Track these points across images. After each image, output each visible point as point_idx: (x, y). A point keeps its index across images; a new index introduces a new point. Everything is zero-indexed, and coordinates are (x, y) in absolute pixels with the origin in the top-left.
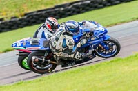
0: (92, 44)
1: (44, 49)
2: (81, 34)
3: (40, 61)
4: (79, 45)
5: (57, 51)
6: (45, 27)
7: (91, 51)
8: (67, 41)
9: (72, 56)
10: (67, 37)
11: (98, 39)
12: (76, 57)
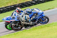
0: (37, 18)
1: (17, 20)
2: (32, 14)
3: (16, 26)
4: (32, 19)
5: (23, 21)
6: (16, 11)
7: (37, 21)
8: (27, 17)
9: (29, 23)
10: (27, 16)
11: (40, 16)
12: (30, 24)
